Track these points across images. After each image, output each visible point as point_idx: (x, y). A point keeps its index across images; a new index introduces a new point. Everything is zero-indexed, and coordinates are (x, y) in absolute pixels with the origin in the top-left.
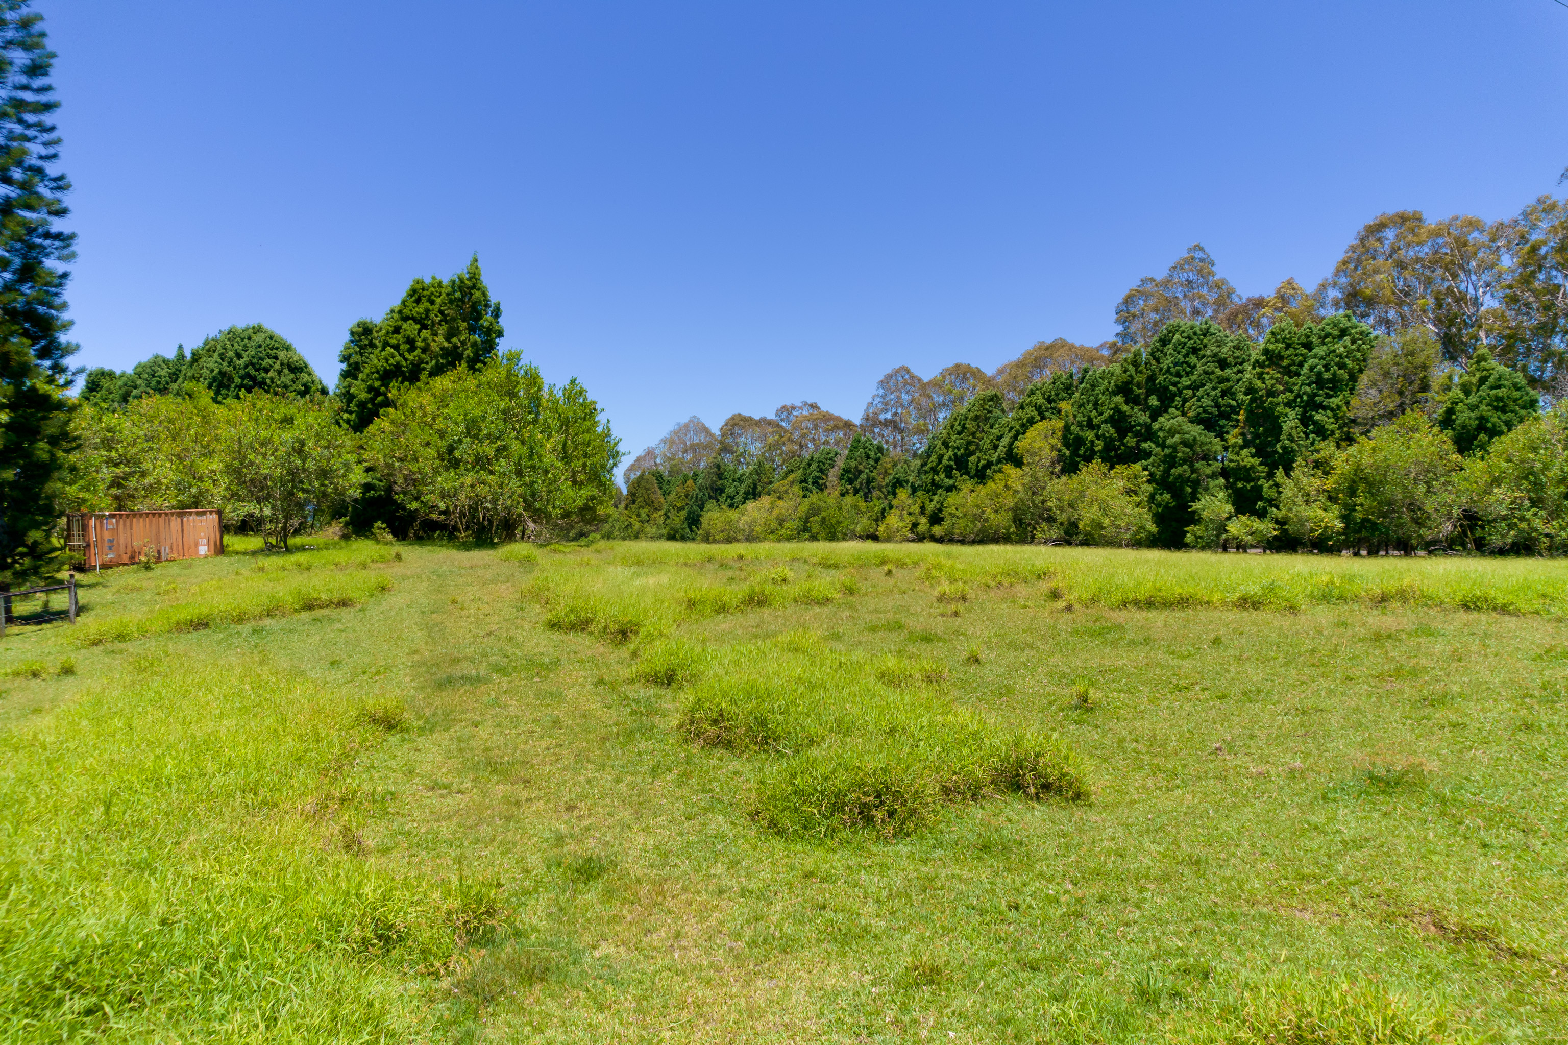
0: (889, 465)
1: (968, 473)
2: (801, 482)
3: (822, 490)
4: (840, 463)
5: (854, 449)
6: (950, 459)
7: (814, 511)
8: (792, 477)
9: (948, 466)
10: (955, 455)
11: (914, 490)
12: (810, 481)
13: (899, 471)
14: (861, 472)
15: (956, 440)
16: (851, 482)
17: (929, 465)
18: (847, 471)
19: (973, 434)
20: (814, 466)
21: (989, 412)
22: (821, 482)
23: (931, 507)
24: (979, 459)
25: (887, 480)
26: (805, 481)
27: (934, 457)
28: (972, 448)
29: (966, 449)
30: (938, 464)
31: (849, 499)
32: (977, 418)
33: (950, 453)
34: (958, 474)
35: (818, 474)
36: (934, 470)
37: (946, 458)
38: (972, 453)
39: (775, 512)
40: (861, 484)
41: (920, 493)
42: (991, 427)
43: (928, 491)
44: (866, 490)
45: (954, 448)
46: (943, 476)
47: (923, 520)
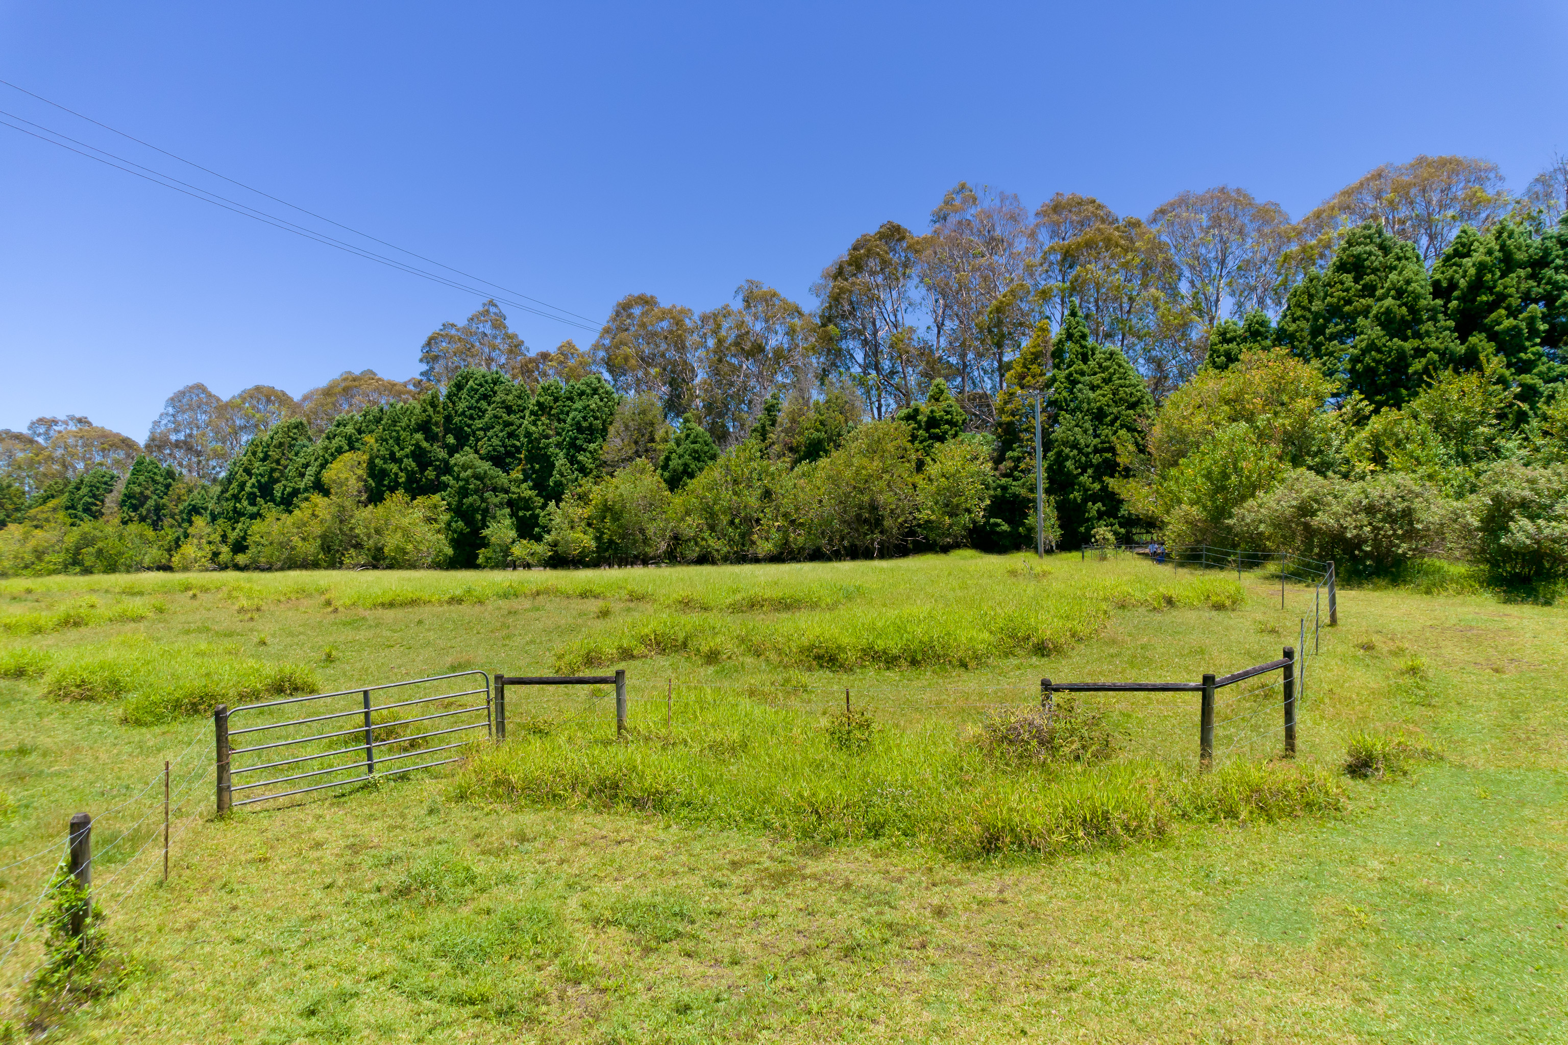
0: (183, 491)
1: (273, 500)
2: (67, 508)
3: (95, 517)
4: (120, 488)
5: (136, 472)
6: (253, 486)
7: (86, 540)
8: (51, 504)
9: (251, 493)
10: (258, 481)
11: (214, 518)
12: (80, 507)
13: (196, 498)
14: (147, 498)
15: (258, 468)
16: (135, 508)
17: (231, 492)
18: (129, 496)
19: (278, 462)
20: (84, 490)
21: (294, 439)
22: (94, 508)
23: (233, 536)
24: (285, 486)
25: (181, 507)
26: (73, 507)
27: (235, 484)
28: (276, 475)
29: (271, 476)
30: (240, 492)
31: (133, 528)
32: (281, 444)
33: (253, 480)
34: (262, 502)
35: (90, 500)
36: (236, 498)
37: (249, 484)
38: (277, 481)
39: (32, 543)
40: (149, 511)
41: (220, 521)
42: (296, 455)
43: (230, 519)
44: (156, 519)
45: (257, 475)
46: (245, 503)
47: (225, 549)
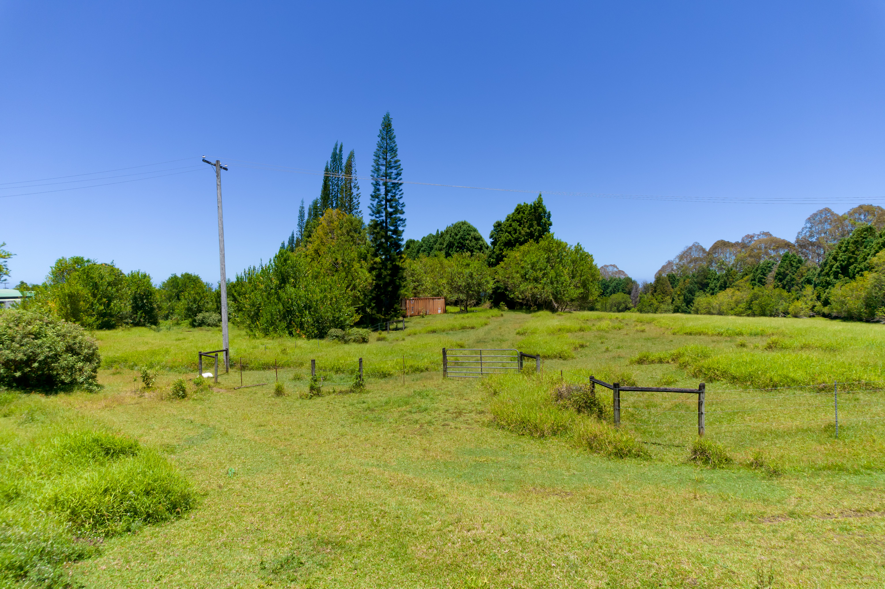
0: (804, 271)
1: (848, 276)
2: (752, 280)
3: (764, 285)
4: (775, 269)
5: (783, 261)
6: (837, 267)
7: (755, 297)
8: (746, 278)
9: (836, 272)
10: (841, 265)
11: (815, 286)
12: (757, 280)
13: (809, 275)
14: (787, 274)
15: (842, 256)
16: (781, 280)
17: (825, 271)
18: (778, 274)
19: (853, 253)
20: (759, 271)
21: (864, 238)
22: (763, 280)
23: (823, 297)
24: (856, 267)
25: (802, 280)
26: (754, 280)
27: (828, 267)
28: (852, 260)
29: (848, 261)
30: (830, 271)
31: (777, 291)
32: (856, 242)
33: (838, 264)
34: (843, 276)
35: (761, 276)
36: (828, 274)
37: (835, 266)
38: (852, 264)
39: (734, 298)
40: (787, 281)
41: (818, 288)
42: (865, 248)
43: (823, 287)
44: (788, 286)
45: (840, 261)
46: (832, 277)
47: (819, 304)
